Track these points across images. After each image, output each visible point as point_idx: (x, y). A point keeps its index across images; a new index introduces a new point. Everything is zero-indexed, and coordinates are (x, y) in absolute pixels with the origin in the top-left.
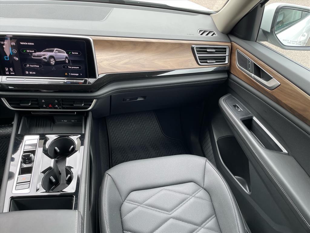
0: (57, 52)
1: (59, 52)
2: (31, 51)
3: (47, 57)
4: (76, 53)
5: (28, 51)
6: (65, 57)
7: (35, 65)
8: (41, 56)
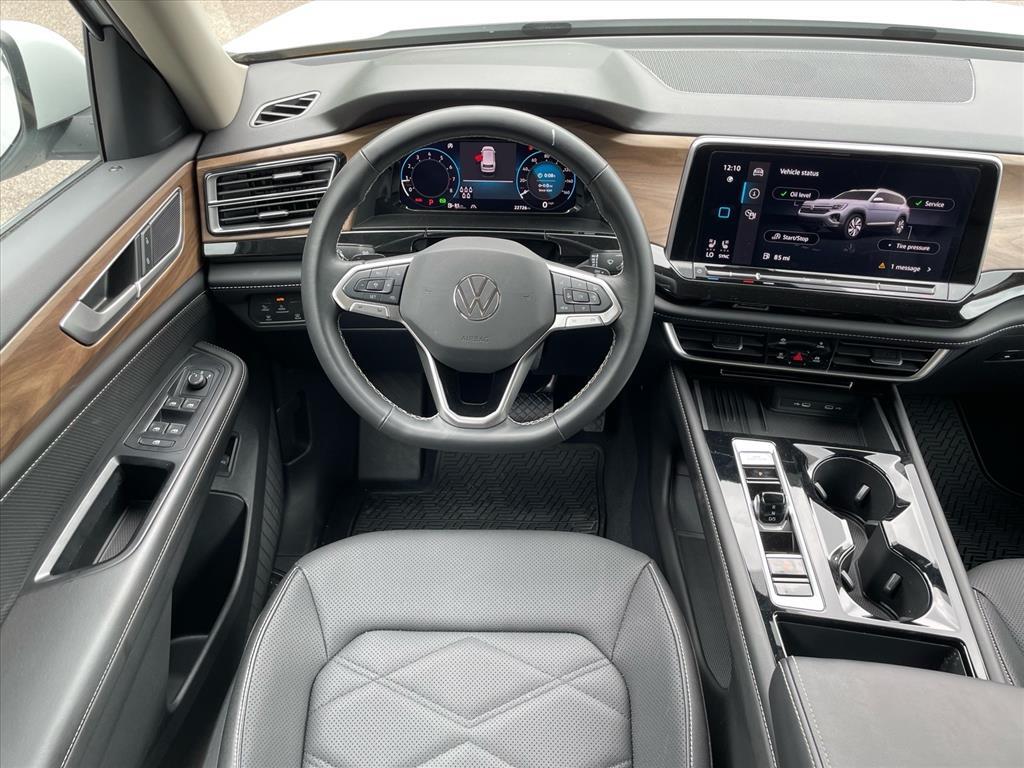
0: (881, 199)
1: (887, 199)
2: (801, 195)
3: (843, 212)
4: (938, 205)
5: (794, 194)
6: (898, 215)
7: (798, 234)
8: (828, 211)
